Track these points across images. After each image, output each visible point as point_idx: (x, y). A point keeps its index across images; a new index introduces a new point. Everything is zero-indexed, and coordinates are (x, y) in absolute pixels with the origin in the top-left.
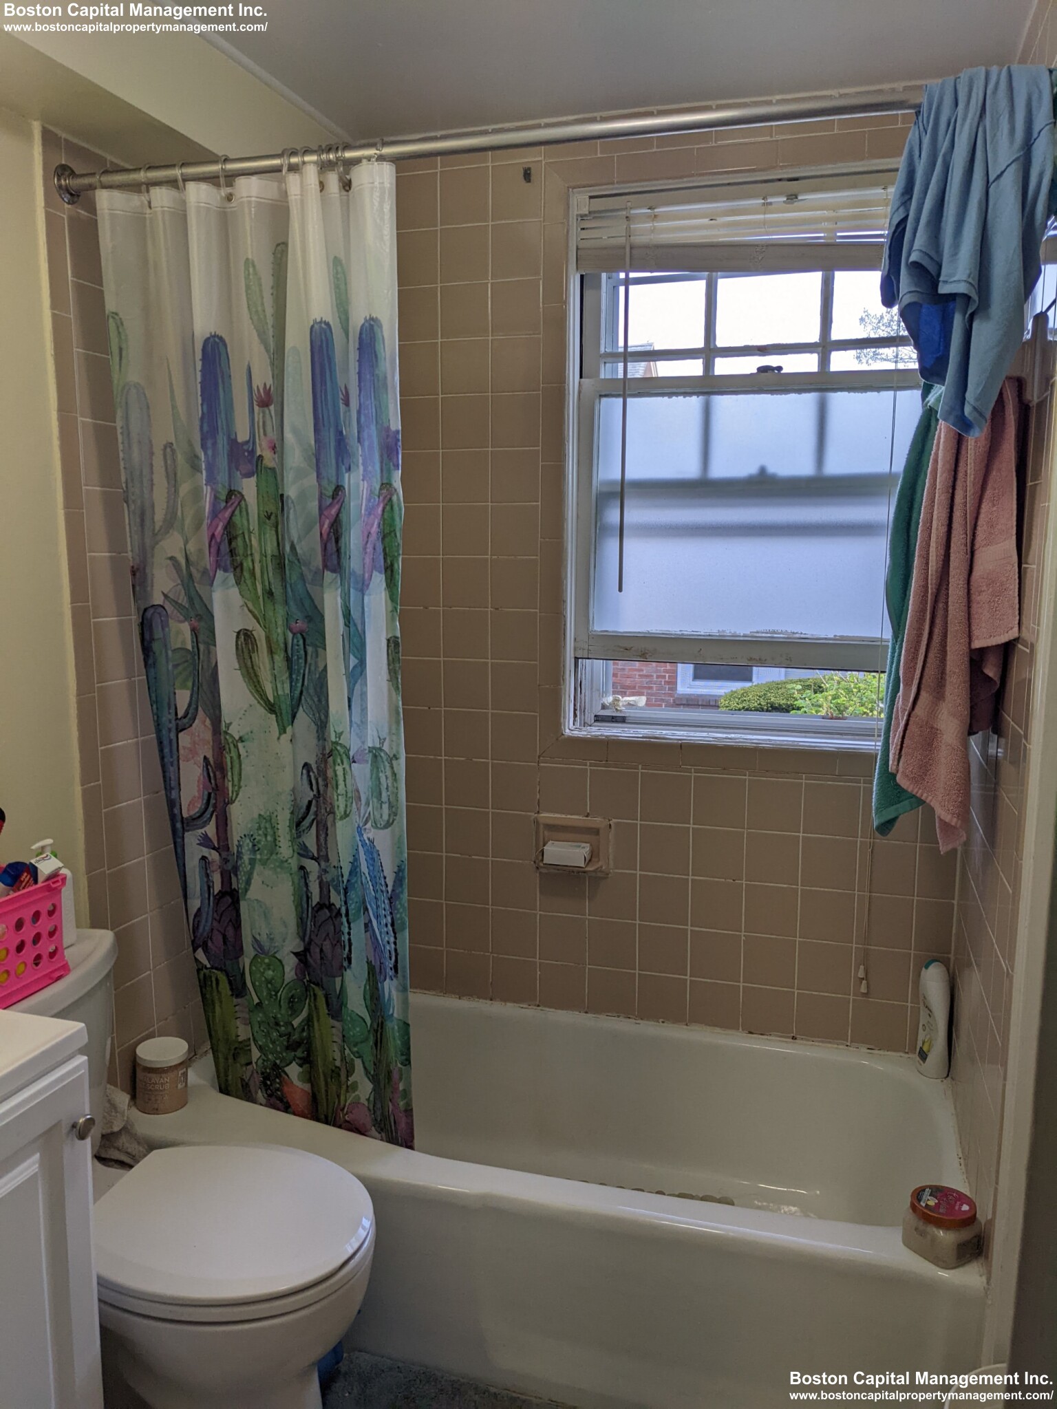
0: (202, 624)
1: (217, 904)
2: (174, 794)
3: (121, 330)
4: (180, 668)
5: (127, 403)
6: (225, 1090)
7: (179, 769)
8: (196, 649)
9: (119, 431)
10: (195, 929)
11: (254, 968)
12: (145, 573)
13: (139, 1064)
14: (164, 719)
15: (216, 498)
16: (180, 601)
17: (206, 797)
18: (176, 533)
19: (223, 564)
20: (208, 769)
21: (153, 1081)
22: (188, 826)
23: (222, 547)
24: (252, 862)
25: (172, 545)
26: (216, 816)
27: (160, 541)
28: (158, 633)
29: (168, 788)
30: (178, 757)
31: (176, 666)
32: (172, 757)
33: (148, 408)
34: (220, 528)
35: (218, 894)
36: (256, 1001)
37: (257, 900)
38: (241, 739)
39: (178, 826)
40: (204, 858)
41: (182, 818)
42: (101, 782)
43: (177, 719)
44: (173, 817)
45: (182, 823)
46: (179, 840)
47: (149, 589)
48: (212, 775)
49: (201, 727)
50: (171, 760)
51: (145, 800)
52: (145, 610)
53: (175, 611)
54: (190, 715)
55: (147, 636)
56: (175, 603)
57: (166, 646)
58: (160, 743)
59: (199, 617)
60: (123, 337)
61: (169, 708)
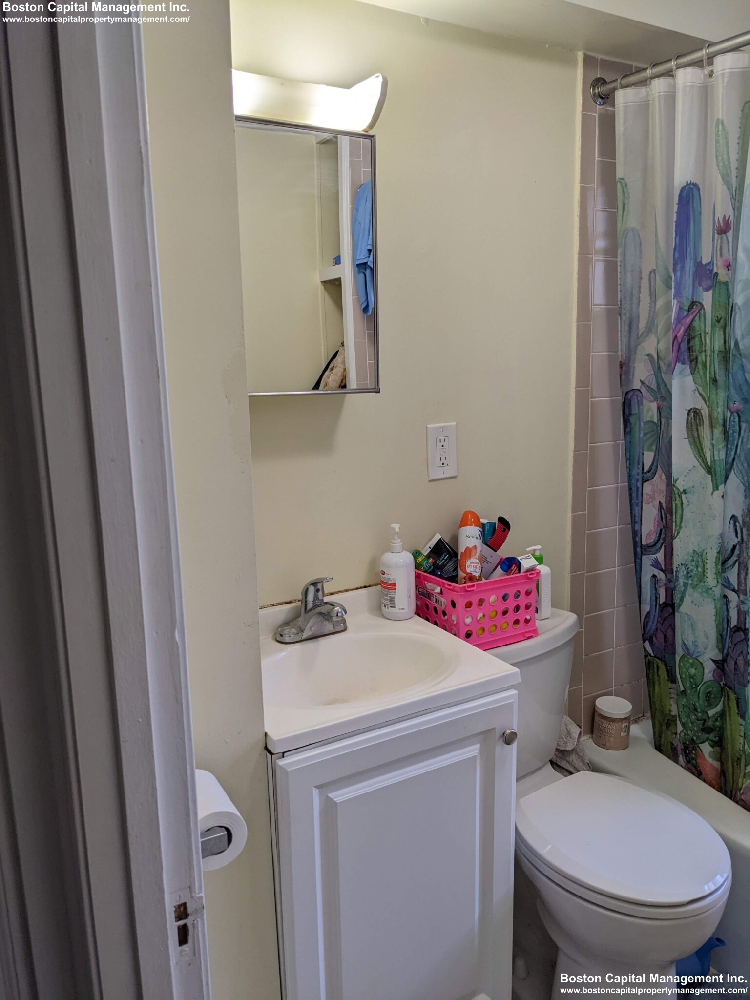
0: (665, 403)
1: (662, 611)
2: (637, 527)
3: (625, 190)
4: (648, 436)
5: (625, 244)
6: (658, 748)
7: (642, 509)
8: (659, 423)
9: (619, 264)
10: (645, 626)
11: (682, 664)
12: (629, 367)
13: (597, 712)
14: (634, 472)
15: (680, 308)
16: (652, 387)
17: (659, 532)
18: (653, 336)
19: (681, 358)
20: (661, 512)
21: (604, 725)
22: (645, 551)
23: (682, 345)
24: (686, 585)
25: (649, 346)
26: (665, 547)
27: (642, 342)
28: (635, 410)
29: (633, 522)
30: (642, 500)
31: (645, 434)
32: (637, 500)
33: (641, 244)
34: (681, 331)
35: (662, 604)
36: (682, 689)
37: (686, 614)
38: (684, 492)
39: (639, 550)
40: (654, 576)
41: (642, 544)
42: (586, 512)
43: (643, 473)
44: (635, 543)
45: (641, 547)
46: (638, 560)
47: (631, 377)
48: (663, 516)
49: (659, 480)
50: (637, 502)
51: (620, 529)
52: (627, 393)
53: (649, 394)
54: (652, 471)
55: (627, 412)
56: (649, 388)
57: (639, 419)
58: (630, 489)
59: (663, 398)
60: (626, 195)
61: (638, 464)
